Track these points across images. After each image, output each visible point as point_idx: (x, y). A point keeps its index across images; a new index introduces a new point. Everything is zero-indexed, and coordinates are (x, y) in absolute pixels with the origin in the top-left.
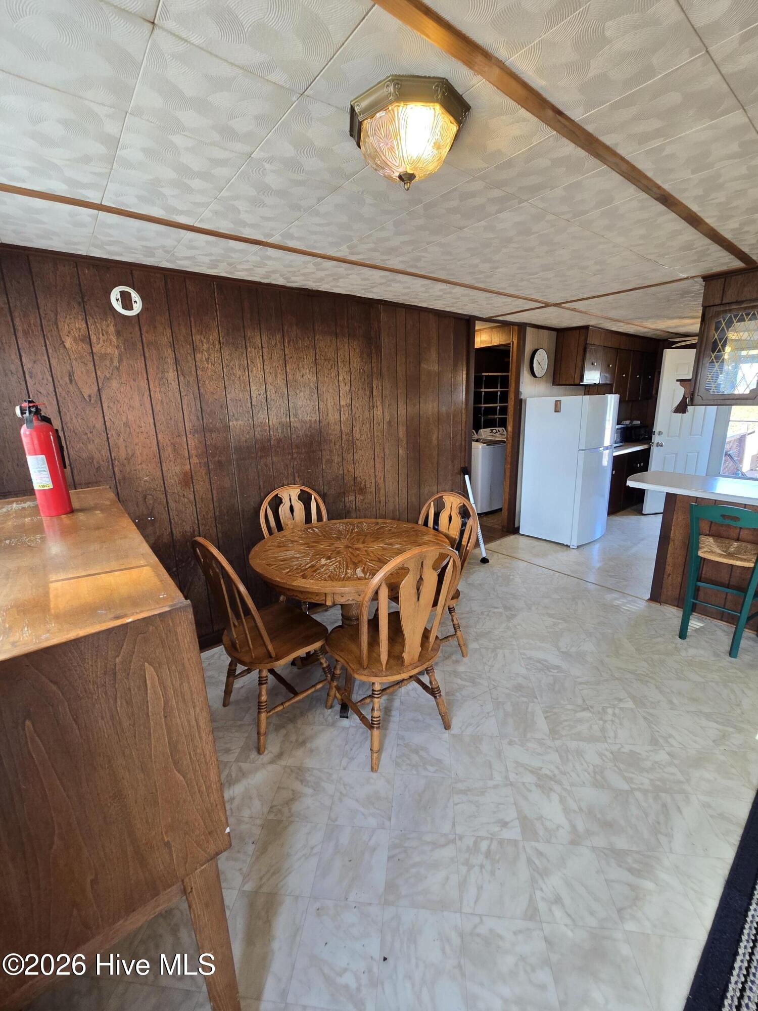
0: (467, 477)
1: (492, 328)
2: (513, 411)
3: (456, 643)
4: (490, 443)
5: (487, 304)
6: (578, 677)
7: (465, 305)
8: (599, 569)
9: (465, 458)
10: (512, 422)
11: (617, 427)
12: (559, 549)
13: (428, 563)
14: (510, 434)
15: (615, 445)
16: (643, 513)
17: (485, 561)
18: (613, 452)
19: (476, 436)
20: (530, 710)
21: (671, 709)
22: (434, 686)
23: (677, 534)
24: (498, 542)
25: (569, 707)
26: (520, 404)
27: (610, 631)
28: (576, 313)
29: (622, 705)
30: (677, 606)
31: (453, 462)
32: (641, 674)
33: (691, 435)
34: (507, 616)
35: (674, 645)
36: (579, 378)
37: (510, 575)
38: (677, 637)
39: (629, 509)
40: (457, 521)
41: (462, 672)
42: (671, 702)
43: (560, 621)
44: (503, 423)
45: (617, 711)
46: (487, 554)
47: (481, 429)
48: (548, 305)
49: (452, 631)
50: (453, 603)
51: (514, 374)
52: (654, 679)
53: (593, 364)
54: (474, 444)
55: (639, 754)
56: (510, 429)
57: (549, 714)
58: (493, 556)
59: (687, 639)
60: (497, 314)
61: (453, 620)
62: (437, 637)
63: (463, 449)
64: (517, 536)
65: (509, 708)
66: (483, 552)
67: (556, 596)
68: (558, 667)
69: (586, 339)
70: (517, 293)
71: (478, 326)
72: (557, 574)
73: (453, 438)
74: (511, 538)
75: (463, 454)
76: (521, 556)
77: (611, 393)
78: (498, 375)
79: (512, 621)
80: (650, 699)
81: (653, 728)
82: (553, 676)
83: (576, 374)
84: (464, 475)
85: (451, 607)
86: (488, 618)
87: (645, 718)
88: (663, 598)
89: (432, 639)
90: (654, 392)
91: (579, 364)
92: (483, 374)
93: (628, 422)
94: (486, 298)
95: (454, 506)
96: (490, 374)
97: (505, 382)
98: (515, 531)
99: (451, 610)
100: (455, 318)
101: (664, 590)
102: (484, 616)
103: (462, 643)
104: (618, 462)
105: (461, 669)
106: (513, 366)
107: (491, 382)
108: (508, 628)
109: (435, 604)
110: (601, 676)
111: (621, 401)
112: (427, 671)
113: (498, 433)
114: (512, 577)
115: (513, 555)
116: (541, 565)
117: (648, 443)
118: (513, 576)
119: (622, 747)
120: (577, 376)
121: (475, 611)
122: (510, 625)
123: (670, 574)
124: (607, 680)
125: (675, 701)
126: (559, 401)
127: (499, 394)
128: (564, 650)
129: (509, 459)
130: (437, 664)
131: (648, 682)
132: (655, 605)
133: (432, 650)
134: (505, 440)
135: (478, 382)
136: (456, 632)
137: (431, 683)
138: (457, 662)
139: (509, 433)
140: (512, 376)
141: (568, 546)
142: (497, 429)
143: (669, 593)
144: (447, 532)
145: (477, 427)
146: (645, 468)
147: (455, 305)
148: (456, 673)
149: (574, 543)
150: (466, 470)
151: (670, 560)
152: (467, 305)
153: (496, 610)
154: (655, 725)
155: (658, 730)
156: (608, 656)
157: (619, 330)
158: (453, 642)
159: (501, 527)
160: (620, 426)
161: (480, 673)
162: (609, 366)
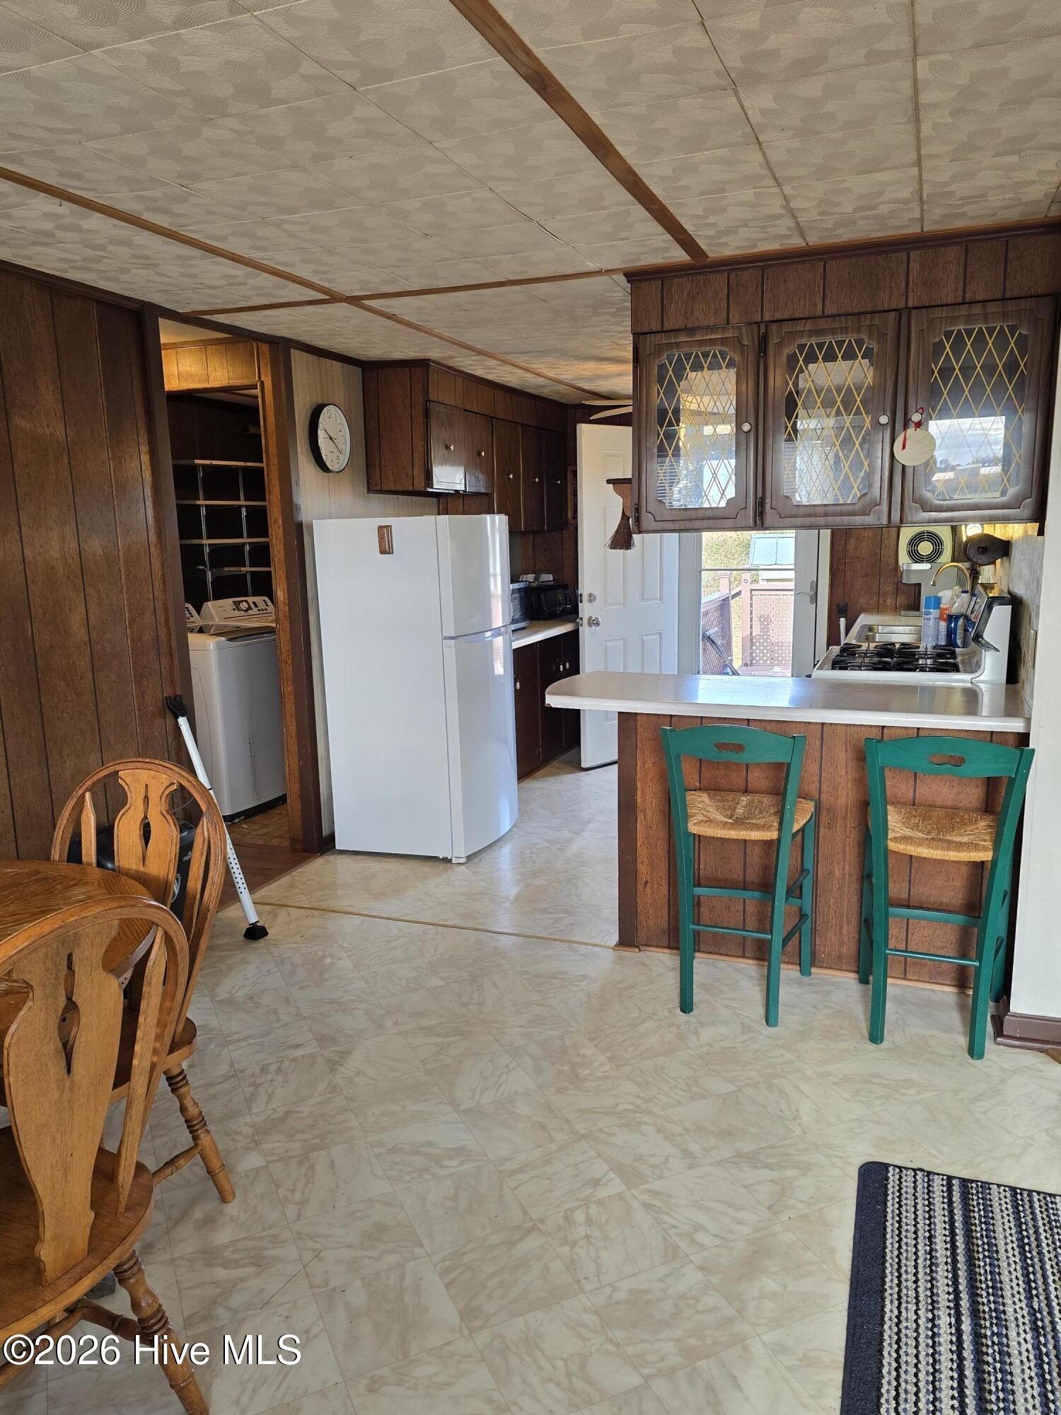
0: (183, 722)
1: (206, 343)
2: (282, 552)
3: (201, 1171)
4: (234, 635)
5: (183, 275)
6: (507, 1160)
7: (122, 270)
8: (517, 898)
9: (172, 673)
10: (283, 578)
11: (512, 587)
12: (429, 870)
13: (90, 955)
14: (284, 609)
15: (513, 627)
16: (583, 766)
17: (255, 933)
18: (511, 642)
19: (197, 620)
20: (408, 1281)
21: (691, 1167)
22: (147, 1312)
23: (648, 796)
24: (286, 880)
25: (495, 1239)
26: (298, 535)
27: (554, 1033)
28: (398, 326)
29: (602, 1193)
30: (669, 947)
31: (139, 683)
32: (626, 1110)
33: (643, 599)
34: (328, 1061)
35: (674, 1029)
36: (423, 477)
37: (323, 957)
38: (678, 1011)
39: (555, 763)
40: (166, 835)
41: (226, 1246)
42: (687, 1153)
43: (451, 1039)
44: (263, 586)
45: (593, 1210)
46: (259, 913)
47: (208, 600)
48: (333, 298)
49: (185, 1139)
50: (181, 1061)
51: (274, 460)
52: (650, 1113)
53: (447, 447)
54: (193, 639)
55: (647, 1292)
56: (280, 594)
57: (453, 1275)
58: (276, 915)
59: (695, 1012)
60: (212, 307)
61: (183, 1109)
62: (140, 1168)
63: (164, 650)
64: (330, 858)
65: (357, 1296)
66: (249, 909)
67: (435, 982)
68: (460, 1151)
69: (426, 390)
70: (256, 255)
71: (168, 333)
72: (432, 930)
73: (132, 621)
74: (317, 867)
75: (164, 662)
76: (343, 904)
77: (490, 511)
78: (237, 468)
79: (342, 1069)
80: (651, 1160)
81: (665, 1223)
82: (451, 1175)
83: (416, 467)
84: (176, 718)
85: (175, 1071)
86: (280, 1078)
87: (647, 1207)
88: (642, 935)
89: (126, 1175)
90: (570, 515)
91: (419, 445)
92: (197, 462)
93: (530, 577)
94: (178, 257)
95: (154, 796)
96: (215, 462)
97: (255, 484)
98: (326, 844)
99: (176, 1082)
100: (98, 302)
101: (642, 918)
102: (269, 1077)
103: (215, 1164)
104: (522, 658)
105: (223, 1236)
106: (269, 442)
107: (220, 482)
108: (335, 1089)
109: (123, 1075)
110: (552, 1140)
111: (514, 532)
112: (121, 1275)
113: (255, 610)
114: (328, 960)
115: (323, 905)
116: (394, 916)
117: (574, 621)
118: (331, 956)
119: (615, 1289)
120: (418, 472)
121: (242, 1071)
122: (338, 1079)
123: (647, 882)
124: (562, 1148)
125: (694, 1148)
126: (388, 527)
127: (244, 513)
128: (468, 1104)
129: (288, 671)
130: (148, 1248)
131: (640, 1123)
132: (630, 954)
133: (128, 1209)
134: (274, 625)
135: (185, 480)
136: (195, 1138)
137: (135, 1305)
138: (210, 1222)
139: (281, 606)
140: (270, 466)
141: (447, 861)
142: (251, 599)
143: (651, 923)
144: (141, 869)
145: (196, 597)
146: (575, 670)
147: (94, 266)
148: (210, 1256)
149: (459, 852)
150: (180, 705)
151: (642, 851)
152: (128, 271)
153: (299, 1053)
154: (667, 1214)
155: (674, 1222)
156: (559, 1091)
157: (491, 377)
158: (192, 1169)
159: (287, 844)
160: (517, 586)
161: (272, 1232)
162: (479, 454)
